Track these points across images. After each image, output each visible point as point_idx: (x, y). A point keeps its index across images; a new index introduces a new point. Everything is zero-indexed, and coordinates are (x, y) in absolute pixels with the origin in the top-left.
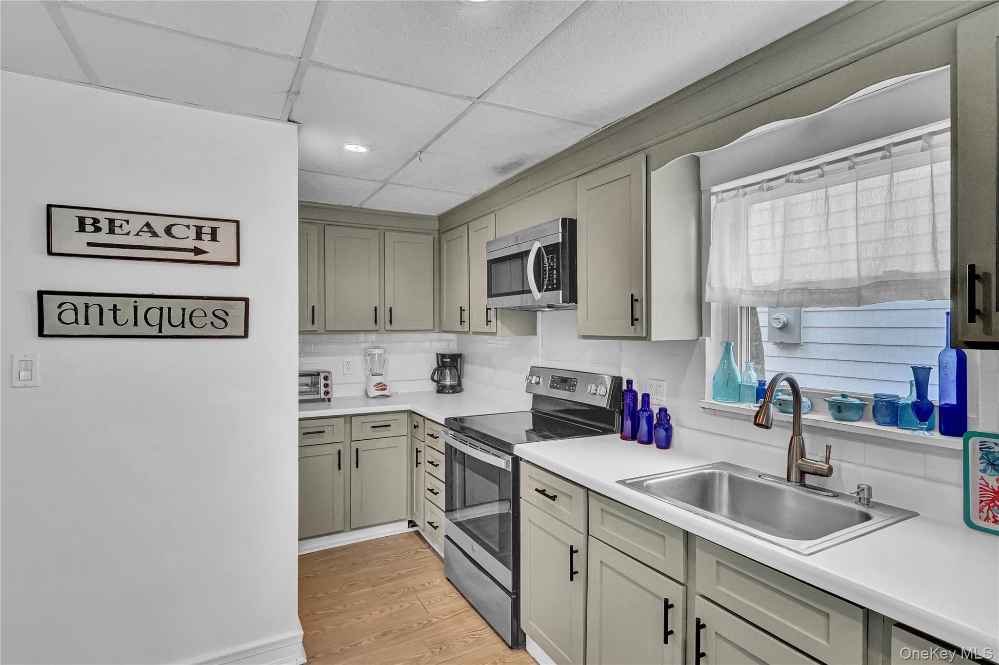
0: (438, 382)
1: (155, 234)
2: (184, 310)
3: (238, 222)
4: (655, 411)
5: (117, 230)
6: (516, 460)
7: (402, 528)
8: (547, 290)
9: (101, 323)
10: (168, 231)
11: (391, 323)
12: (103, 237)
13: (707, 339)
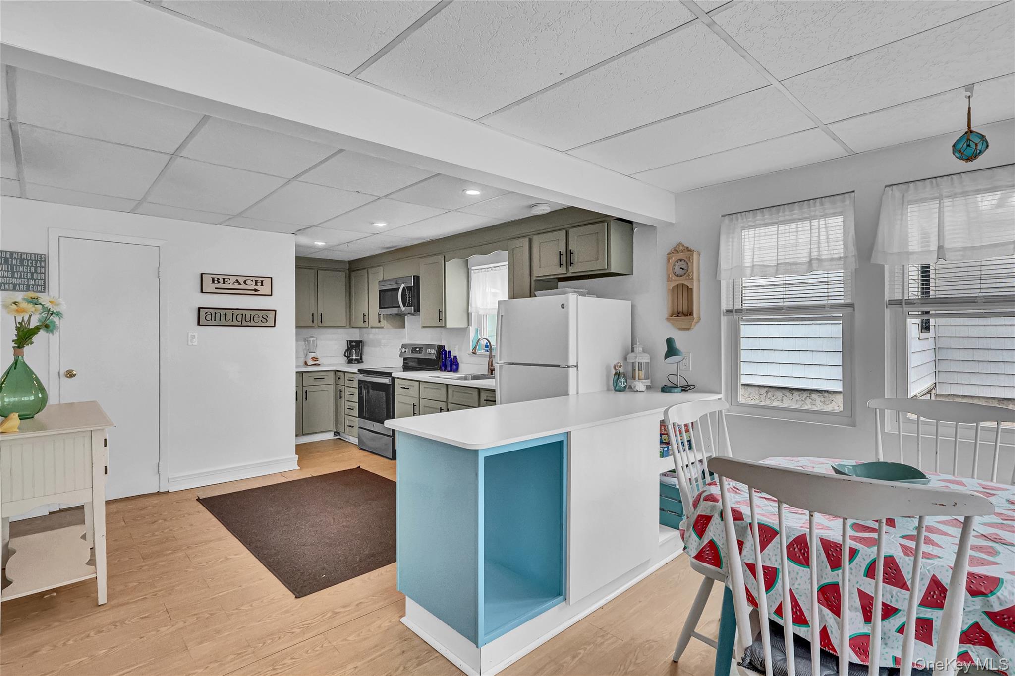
0: (348, 357)
1: (240, 284)
2: (251, 315)
3: (271, 278)
4: (453, 357)
5: (226, 282)
6: (393, 379)
7: (330, 436)
8: (407, 306)
9: (220, 320)
10: (245, 282)
11: (322, 322)
12: (221, 285)
13: (471, 327)
